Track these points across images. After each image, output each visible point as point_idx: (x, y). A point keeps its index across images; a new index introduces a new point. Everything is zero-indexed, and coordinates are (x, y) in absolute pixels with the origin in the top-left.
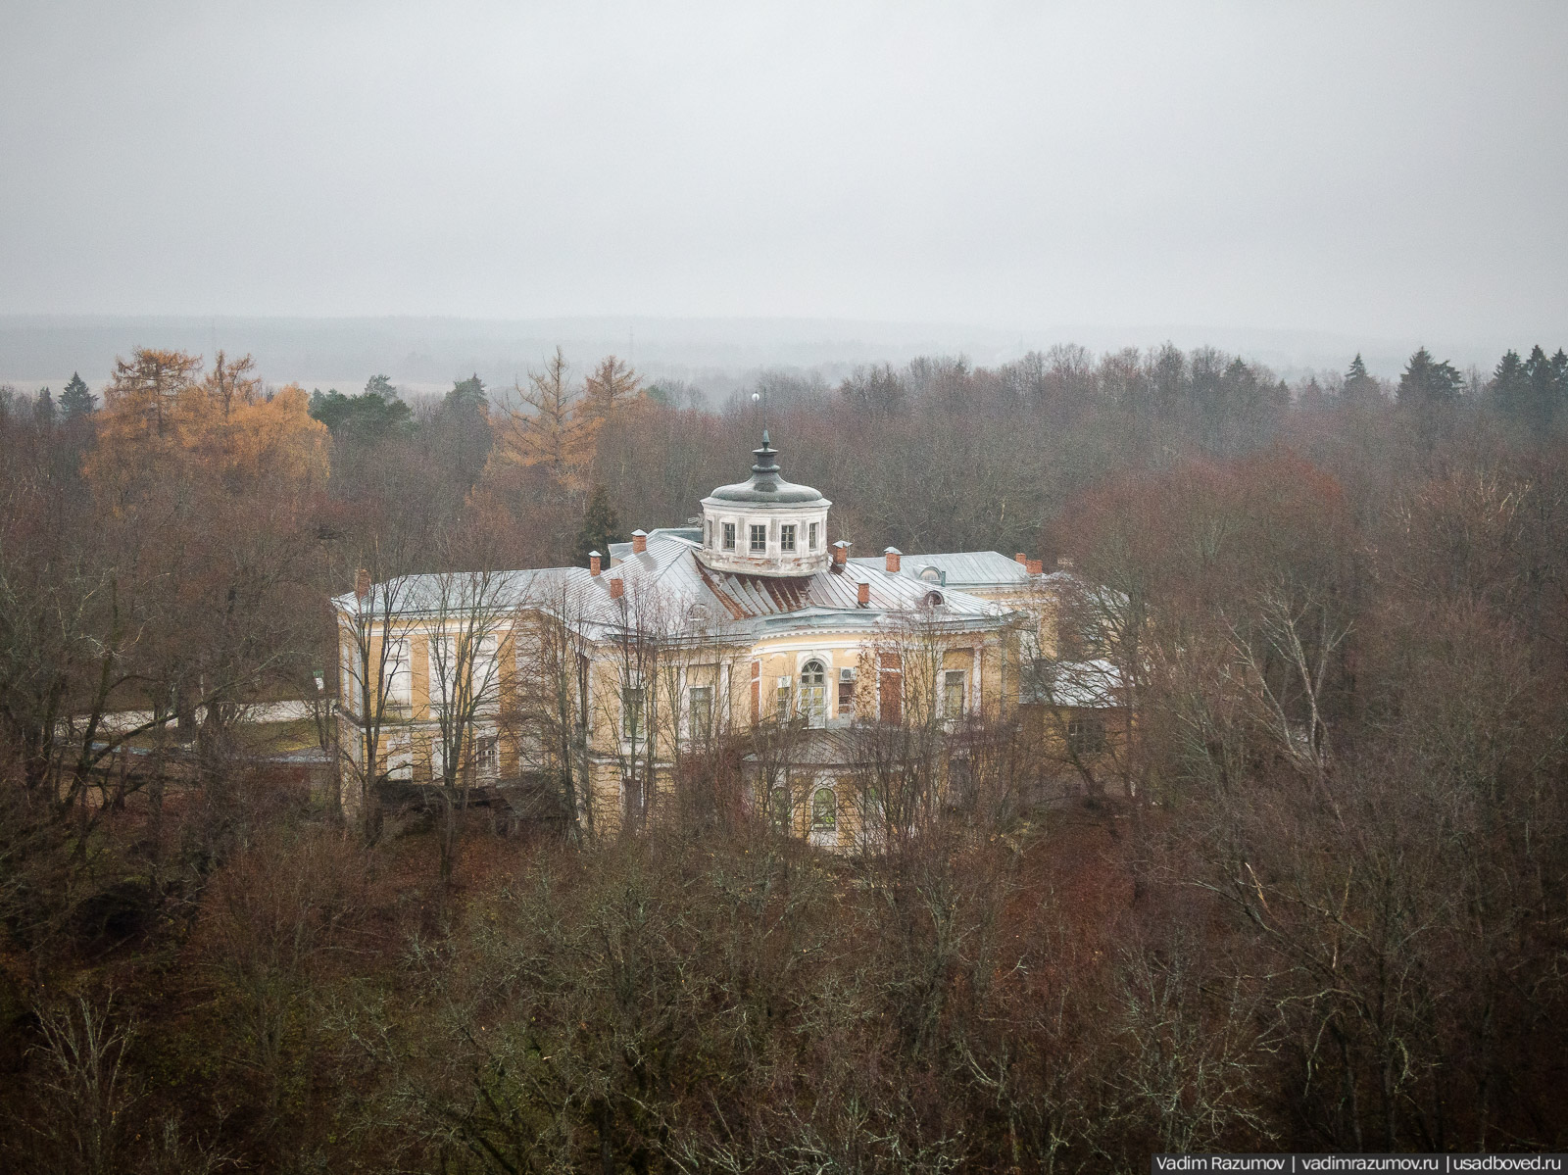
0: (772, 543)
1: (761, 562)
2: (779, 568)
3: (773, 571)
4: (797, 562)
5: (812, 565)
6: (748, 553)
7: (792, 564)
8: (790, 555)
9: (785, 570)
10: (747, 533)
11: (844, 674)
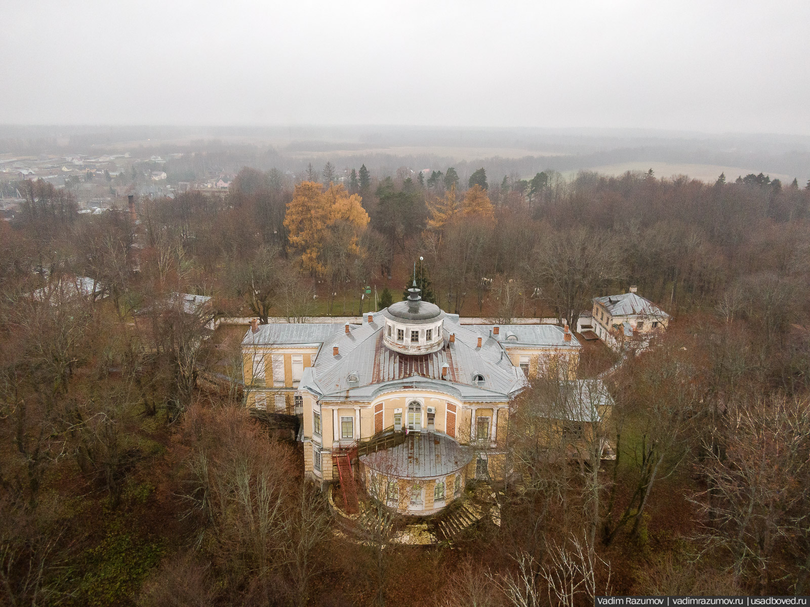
0: (406, 339)
1: (401, 346)
2: (409, 350)
3: (406, 351)
4: (419, 348)
5: (427, 349)
6: (396, 341)
7: (416, 349)
8: (415, 344)
9: (412, 352)
10: (396, 332)
11: (430, 410)
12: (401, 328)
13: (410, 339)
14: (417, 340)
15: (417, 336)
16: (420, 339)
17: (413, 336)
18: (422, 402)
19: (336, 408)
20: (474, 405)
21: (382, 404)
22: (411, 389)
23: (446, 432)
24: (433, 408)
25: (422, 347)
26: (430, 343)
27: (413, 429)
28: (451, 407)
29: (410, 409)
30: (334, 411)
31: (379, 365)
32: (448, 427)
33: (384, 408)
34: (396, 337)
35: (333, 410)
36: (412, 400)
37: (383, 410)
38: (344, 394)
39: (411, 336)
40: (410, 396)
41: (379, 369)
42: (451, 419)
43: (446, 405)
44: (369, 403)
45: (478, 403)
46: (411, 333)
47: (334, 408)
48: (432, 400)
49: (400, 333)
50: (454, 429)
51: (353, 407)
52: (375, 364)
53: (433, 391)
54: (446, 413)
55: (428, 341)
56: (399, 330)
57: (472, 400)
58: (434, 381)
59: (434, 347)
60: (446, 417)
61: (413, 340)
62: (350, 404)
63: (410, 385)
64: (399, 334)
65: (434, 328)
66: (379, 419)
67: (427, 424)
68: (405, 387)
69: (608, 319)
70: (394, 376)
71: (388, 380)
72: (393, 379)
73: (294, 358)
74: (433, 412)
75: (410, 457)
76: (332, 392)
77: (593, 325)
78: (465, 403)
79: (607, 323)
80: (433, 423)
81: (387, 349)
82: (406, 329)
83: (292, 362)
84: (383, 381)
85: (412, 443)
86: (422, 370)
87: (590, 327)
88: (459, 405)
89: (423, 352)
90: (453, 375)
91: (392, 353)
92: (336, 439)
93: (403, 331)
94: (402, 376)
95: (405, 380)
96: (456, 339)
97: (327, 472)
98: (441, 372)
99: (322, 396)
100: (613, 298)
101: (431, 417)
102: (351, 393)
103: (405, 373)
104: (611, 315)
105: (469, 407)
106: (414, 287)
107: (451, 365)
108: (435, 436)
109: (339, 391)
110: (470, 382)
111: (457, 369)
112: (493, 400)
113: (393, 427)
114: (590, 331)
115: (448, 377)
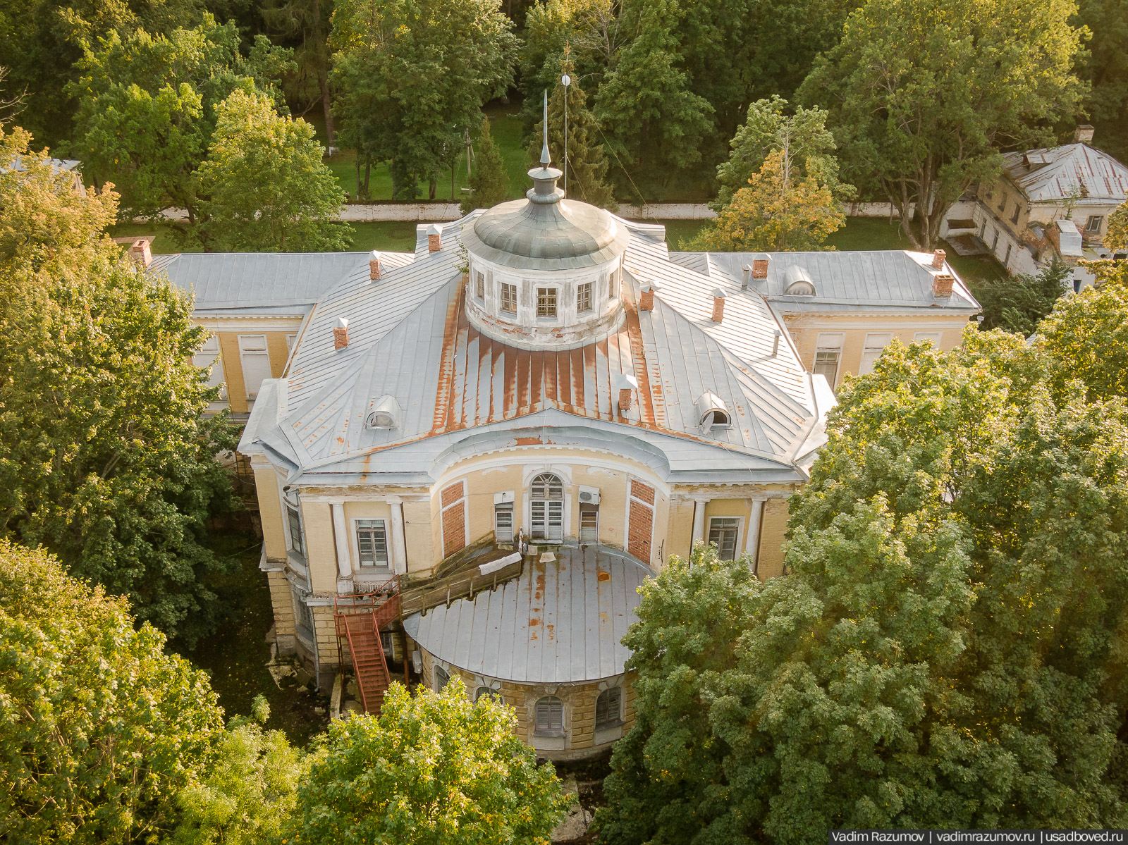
0: (524, 309)
1: (510, 328)
2: (532, 339)
3: (525, 341)
4: (558, 333)
5: (580, 335)
6: (496, 312)
7: (550, 336)
8: (548, 323)
9: (539, 342)
10: (497, 289)
11: (586, 496)
12: (510, 281)
13: (533, 310)
14: (553, 311)
15: (553, 301)
16: (560, 309)
17: (541, 301)
18: (567, 476)
19: (338, 501)
20: (701, 491)
21: (461, 485)
22: (537, 447)
23: (626, 547)
24: (594, 491)
25: (567, 331)
26: (587, 317)
27: (542, 537)
28: (641, 490)
29: (534, 490)
30: (334, 508)
31: (453, 380)
32: (632, 538)
33: (466, 492)
34: (497, 303)
35: (331, 506)
36: (540, 470)
37: (465, 499)
38: (357, 467)
39: (535, 301)
40: (534, 461)
41: (453, 390)
42: (641, 519)
43: (629, 485)
44: (425, 489)
45: (712, 486)
46: (535, 293)
47: (332, 500)
48: (591, 471)
49: (508, 293)
50: (647, 542)
51: (383, 499)
52: (441, 377)
53: (593, 450)
54: (628, 504)
55: (582, 314)
56: (505, 286)
57: (696, 481)
58: (595, 426)
59: (599, 329)
60: (628, 514)
61: (541, 312)
62: (375, 491)
63: (535, 435)
64: (506, 296)
65: (597, 278)
66: (454, 520)
67: (577, 526)
68: (521, 442)
69: (1018, 209)
70: (491, 412)
71: (476, 426)
72: (489, 422)
73: (243, 344)
74: (594, 501)
75: (533, 623)
76: (325, 462)
77: (977, 220)
78: (677, 487)
79: (1015, 220)
80: (594, 525)
81: (474, 333)
82: (524, 283)
83: (242, 352)
84: (462, 427)
85: (539, 578)
86: (567, 398)
87: (969, 224)
88: (663, 490)
89: (570, 342)
90: (649, 406)
91: (488, 346)
92: (346, 571)
93: (514, 288)
94: (512, 412)
95: (521, 424)
96: (655, 302)
97: (328, 646)
98: (616, 398)
99: (300, 471)
100: (1034, 158)
101: (589, 512)
102: (377, 464)
103: (521, 403)
104: (1027, 199)
105: (688, 497)
106: (544, 166)
107: (644, 378)
108: (599, 557)
109: (344, 457)
110: (691, 430)
111: (659, 387)
112: (753, 479)
113: (491, 536)
114: (969, 236)
115: (635, 412)
